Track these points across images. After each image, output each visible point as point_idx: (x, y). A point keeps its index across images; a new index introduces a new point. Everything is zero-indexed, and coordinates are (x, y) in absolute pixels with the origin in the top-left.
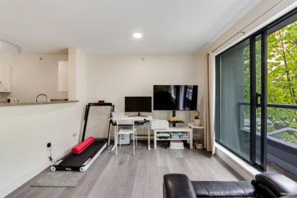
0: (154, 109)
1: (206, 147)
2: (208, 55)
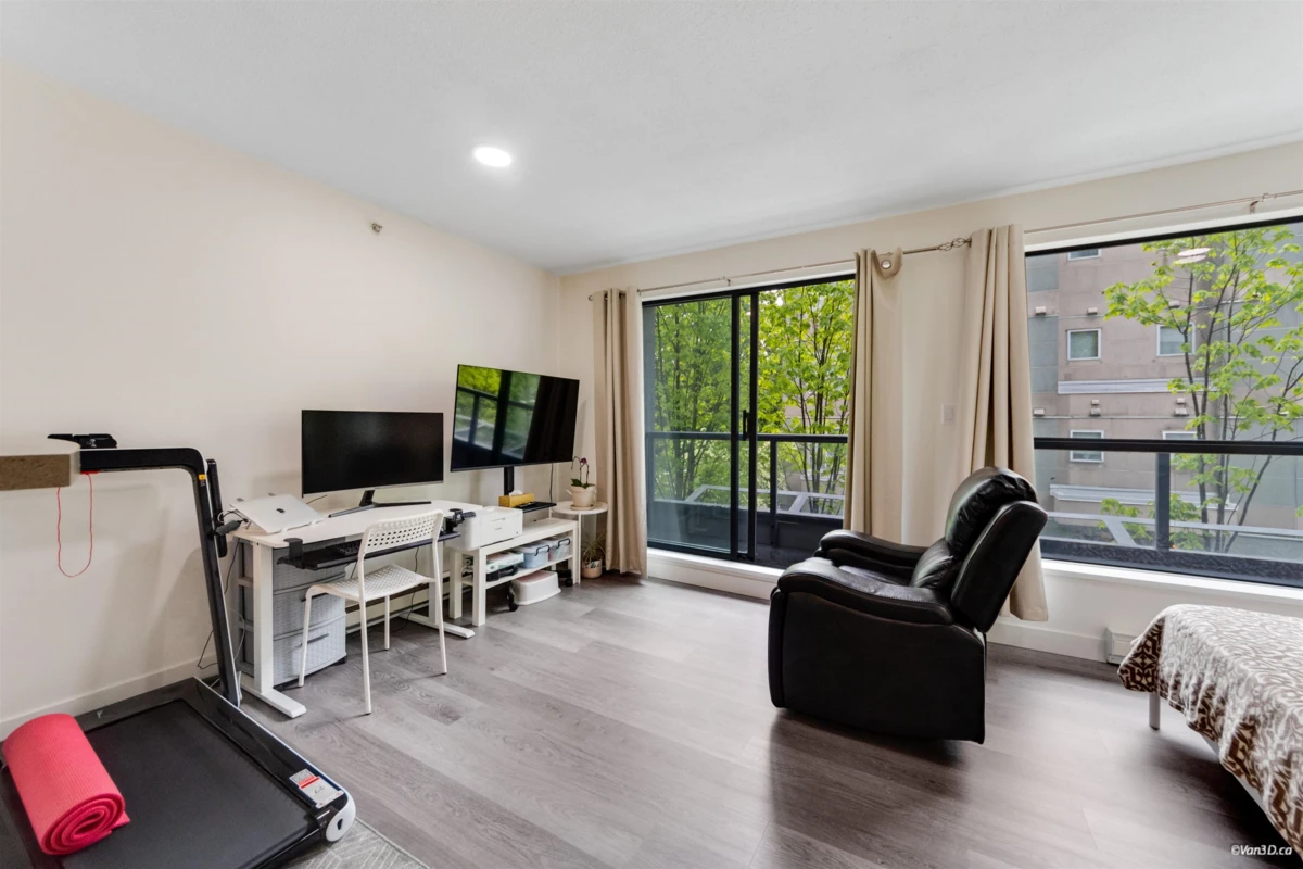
0: (454, 467)
1: (612, 564)
2: (622, 295)
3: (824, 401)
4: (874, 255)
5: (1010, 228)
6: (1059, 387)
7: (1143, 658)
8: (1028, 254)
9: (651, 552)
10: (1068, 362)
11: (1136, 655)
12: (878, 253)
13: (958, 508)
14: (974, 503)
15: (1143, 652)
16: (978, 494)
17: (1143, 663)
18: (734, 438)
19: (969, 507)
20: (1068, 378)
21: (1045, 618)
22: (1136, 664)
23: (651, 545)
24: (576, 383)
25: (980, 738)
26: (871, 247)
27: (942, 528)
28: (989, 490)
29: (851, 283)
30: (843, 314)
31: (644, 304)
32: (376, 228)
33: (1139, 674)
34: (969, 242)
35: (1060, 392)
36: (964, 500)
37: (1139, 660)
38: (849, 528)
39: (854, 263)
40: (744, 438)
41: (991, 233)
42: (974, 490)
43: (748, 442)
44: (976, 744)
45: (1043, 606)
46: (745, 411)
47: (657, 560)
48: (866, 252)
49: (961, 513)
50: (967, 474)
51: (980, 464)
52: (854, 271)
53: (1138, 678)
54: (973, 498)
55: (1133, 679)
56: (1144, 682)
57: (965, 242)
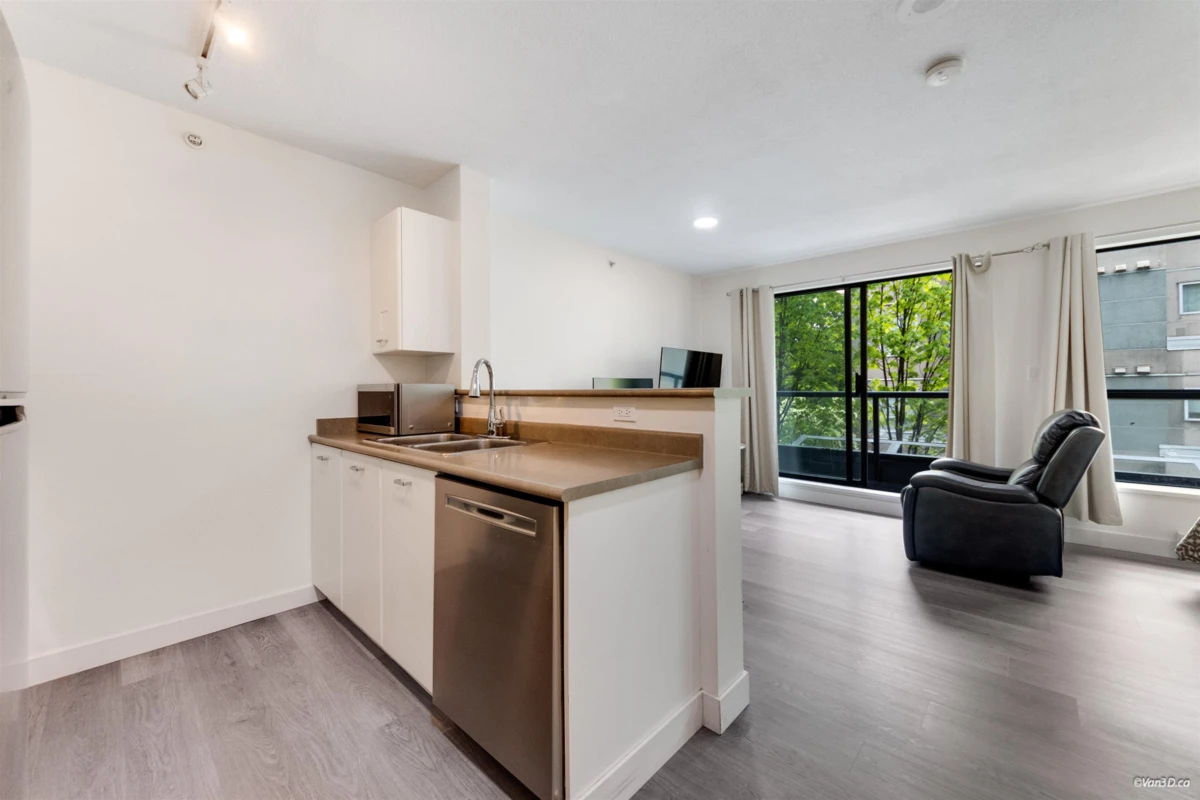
1: (750, 487)
2: (755, 292)
3: (905, 364)
4: (968, 257)
5: (1082, 235)
6: (1169, 344)
7: (1195, 539)
8: (1098, 251)
9: (782, 480)
10: (1180, 317)
11: (1189, 537)
12: (971, 255)
13: (1041, 435)
14: (1054, 430)
15: (1194, 535)
16: (1056, 424)
17: (1195, 543)
18: (848, 396)
19: (1050, 433)
20: (1180, 333)
21: (1119, 522)
22: (1189, 544)
23: (782, 475)
24: (720, 356)
25: (1059, 573)
26: (964, 251)
27: (1030, 449)
28: (1064, 421)
29: (947, 277)
30: (924, 286)
31: (777, 296)
32: (611, 264)
33: (1192, 550)
34: (1048, 246)
35: (1169, 349)
36: (1045, 429)
37: (1191, 541)
38: (950, 456)
39: (952, 263)
40: (856, 395)
41: (1066, 239)
42: (1053, 422)
43: (859, 399)
44: (1057, 578)
45: (1117, 513)
46: (857, 374)
47: (785, 485)
48: (961, 256)
49: (1044, 437)
50: (1050, 413)
51: (1061, 406)
52: (951, 267)
53: (1191, 553)
54: (1052, 427)
55: (1187, 554)
56: (1196, 555)
57: (1044, 246)
